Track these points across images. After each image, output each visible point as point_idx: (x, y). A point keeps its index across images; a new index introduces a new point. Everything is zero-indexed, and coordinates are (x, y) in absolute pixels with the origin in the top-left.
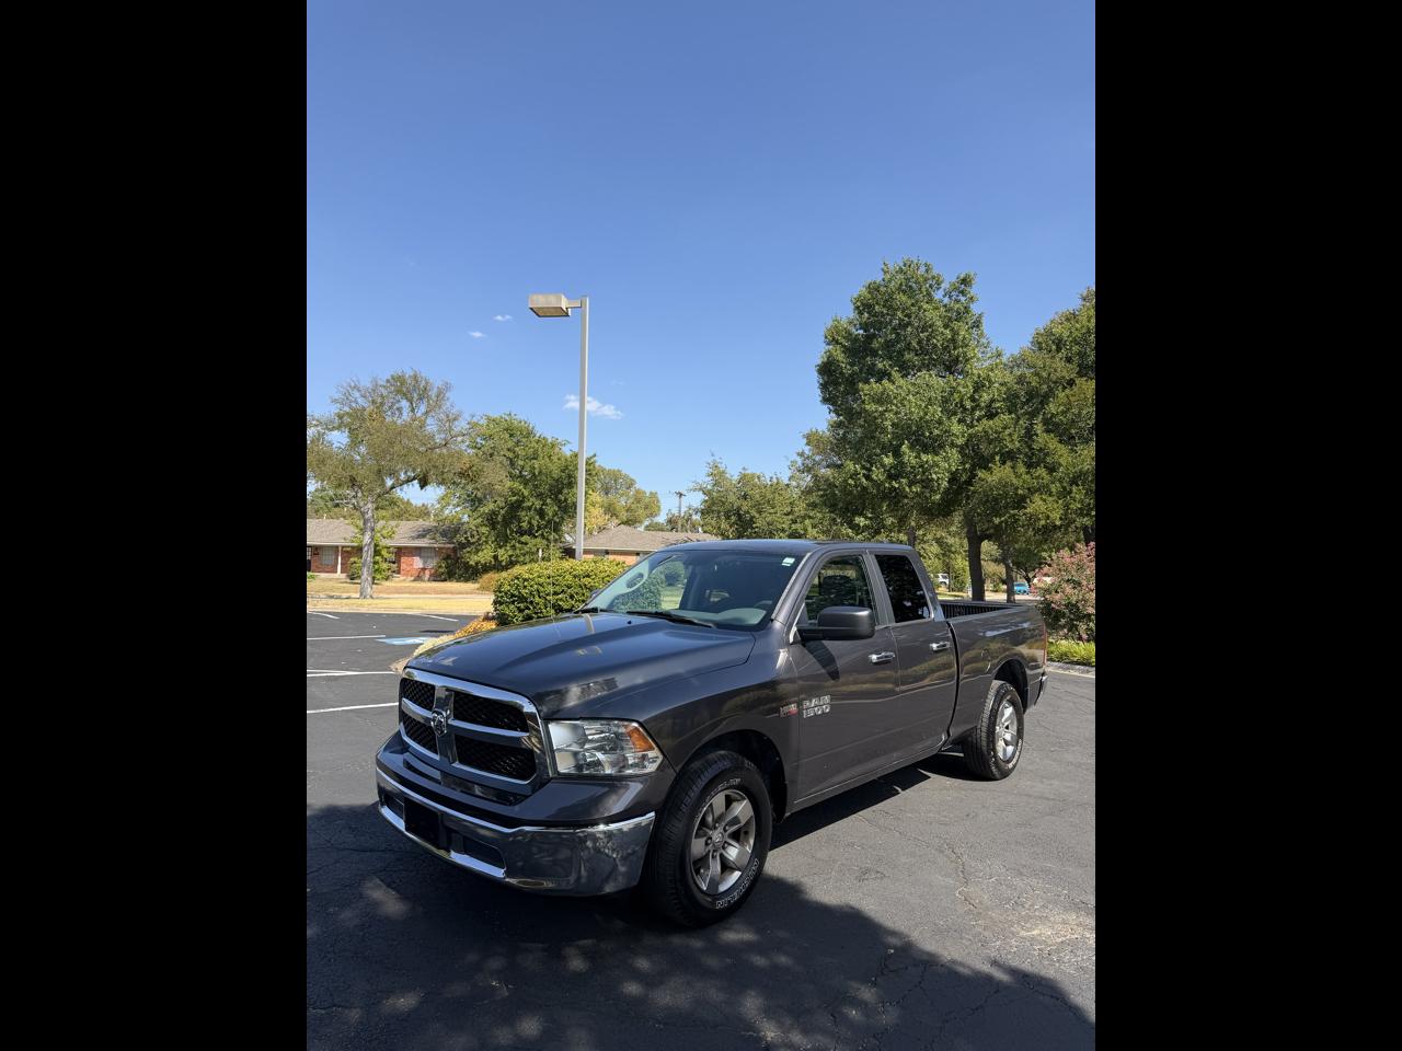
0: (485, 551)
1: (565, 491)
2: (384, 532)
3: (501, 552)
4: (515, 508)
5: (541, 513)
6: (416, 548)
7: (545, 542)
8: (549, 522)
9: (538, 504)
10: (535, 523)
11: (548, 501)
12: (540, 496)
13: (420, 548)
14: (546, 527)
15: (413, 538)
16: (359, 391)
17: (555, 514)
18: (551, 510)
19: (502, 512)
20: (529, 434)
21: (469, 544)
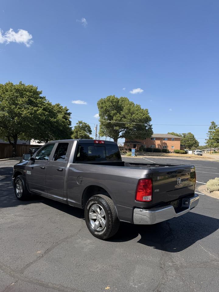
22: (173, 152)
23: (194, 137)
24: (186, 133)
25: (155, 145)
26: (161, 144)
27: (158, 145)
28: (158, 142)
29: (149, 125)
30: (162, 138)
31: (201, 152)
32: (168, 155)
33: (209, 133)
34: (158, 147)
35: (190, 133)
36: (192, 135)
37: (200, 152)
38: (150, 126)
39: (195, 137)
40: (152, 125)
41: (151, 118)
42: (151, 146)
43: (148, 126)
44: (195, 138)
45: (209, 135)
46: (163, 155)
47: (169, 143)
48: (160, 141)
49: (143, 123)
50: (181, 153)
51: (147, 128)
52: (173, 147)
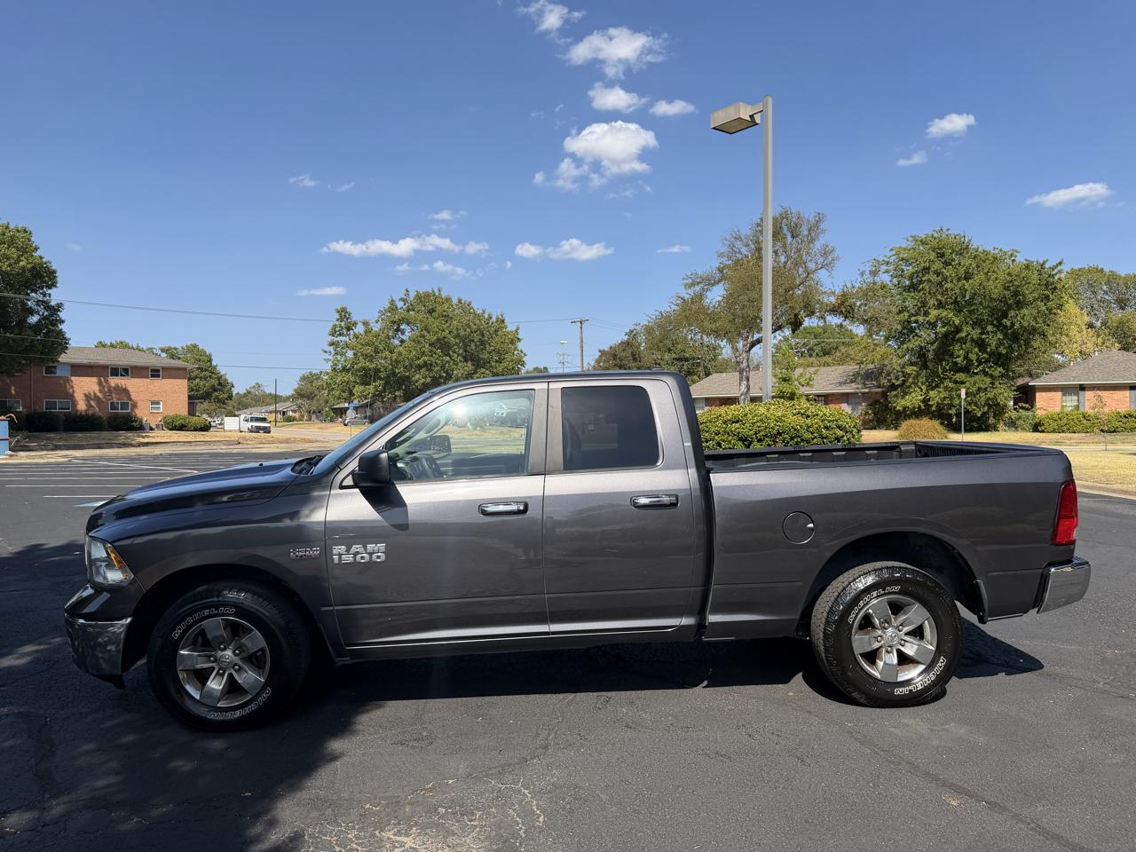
0: (913, 395)
1: (1012, 313)
2: (802, 380)
3: (932, 394)
4: (949, 339)
5: (982, 345)
6: (843, 394)
7: (988, 380)
8: (992, 354)
9: (975, 333)
10: (973, 357)
11: (989, 328)
12: (978, 323)
13: (847, 394)
14: (987, 361)
15: (841, 384)
16: (741, 240)
17: (1000, 343)
18: (993, 339)
19: (931, 348)
20: (963, 249)
21: (893, 387)
22: (157, 426)
23: (210, 361)
24: (179, 347)
25: (71, 397)
26: (99, 394)
27: (87, 397)
28: (84, 388)
29: (47, 306)
30: (105, 367)
31: (264, 420)
32: (146, 440)
33: (331, 349)
34: (89, 406)
35: (193, 348)
36: (203, 353)
37: (258, 420)
38: (54, 310)
39: (214, 363)
40: (60, 306)
41: (54, 272)
42: (52, 405)
43: (41, 309)
44: (215, 367)
45: (331, 357)
46: (122, 440)
47: (138, 388)
48: (95, 379)
49: (18, 291)
50: (196, 430)
51: (34, 319)
52: (158, 403)
